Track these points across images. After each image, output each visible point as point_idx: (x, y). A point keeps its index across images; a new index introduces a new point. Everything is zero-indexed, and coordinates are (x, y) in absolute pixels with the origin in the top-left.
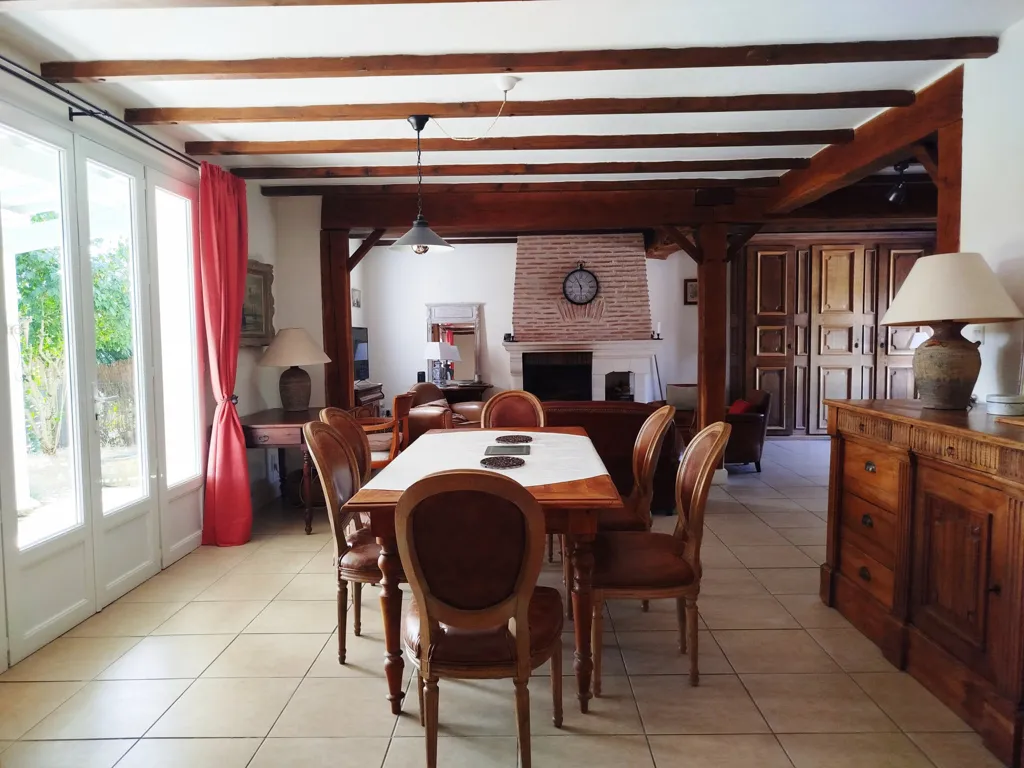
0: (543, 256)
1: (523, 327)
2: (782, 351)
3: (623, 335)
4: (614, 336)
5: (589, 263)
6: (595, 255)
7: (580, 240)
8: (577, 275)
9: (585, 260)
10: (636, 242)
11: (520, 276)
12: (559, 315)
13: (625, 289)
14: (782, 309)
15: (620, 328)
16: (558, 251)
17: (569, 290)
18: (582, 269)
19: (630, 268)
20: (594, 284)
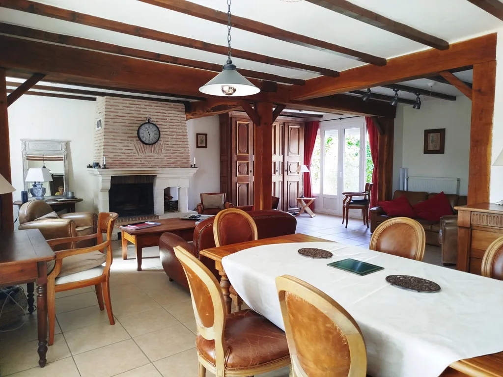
0: (123, 111)
1: (111, 158)
2: (248, 174)
3: (175, 165)
4: (169, 165)
5: (154, 119)
6: (156, 114)
7: (147, 104)
8: (147, 125)
9: (151, 117)
10: (180, 109)
11: (107, 123)
12: (135, 151)
13: (174, 137)
14: (248, 152)
15: (172, 160)
16: (133, 109)
17: (141, 135)
18: (149, 122)
19: (177, 124)
20: (157, 132)
